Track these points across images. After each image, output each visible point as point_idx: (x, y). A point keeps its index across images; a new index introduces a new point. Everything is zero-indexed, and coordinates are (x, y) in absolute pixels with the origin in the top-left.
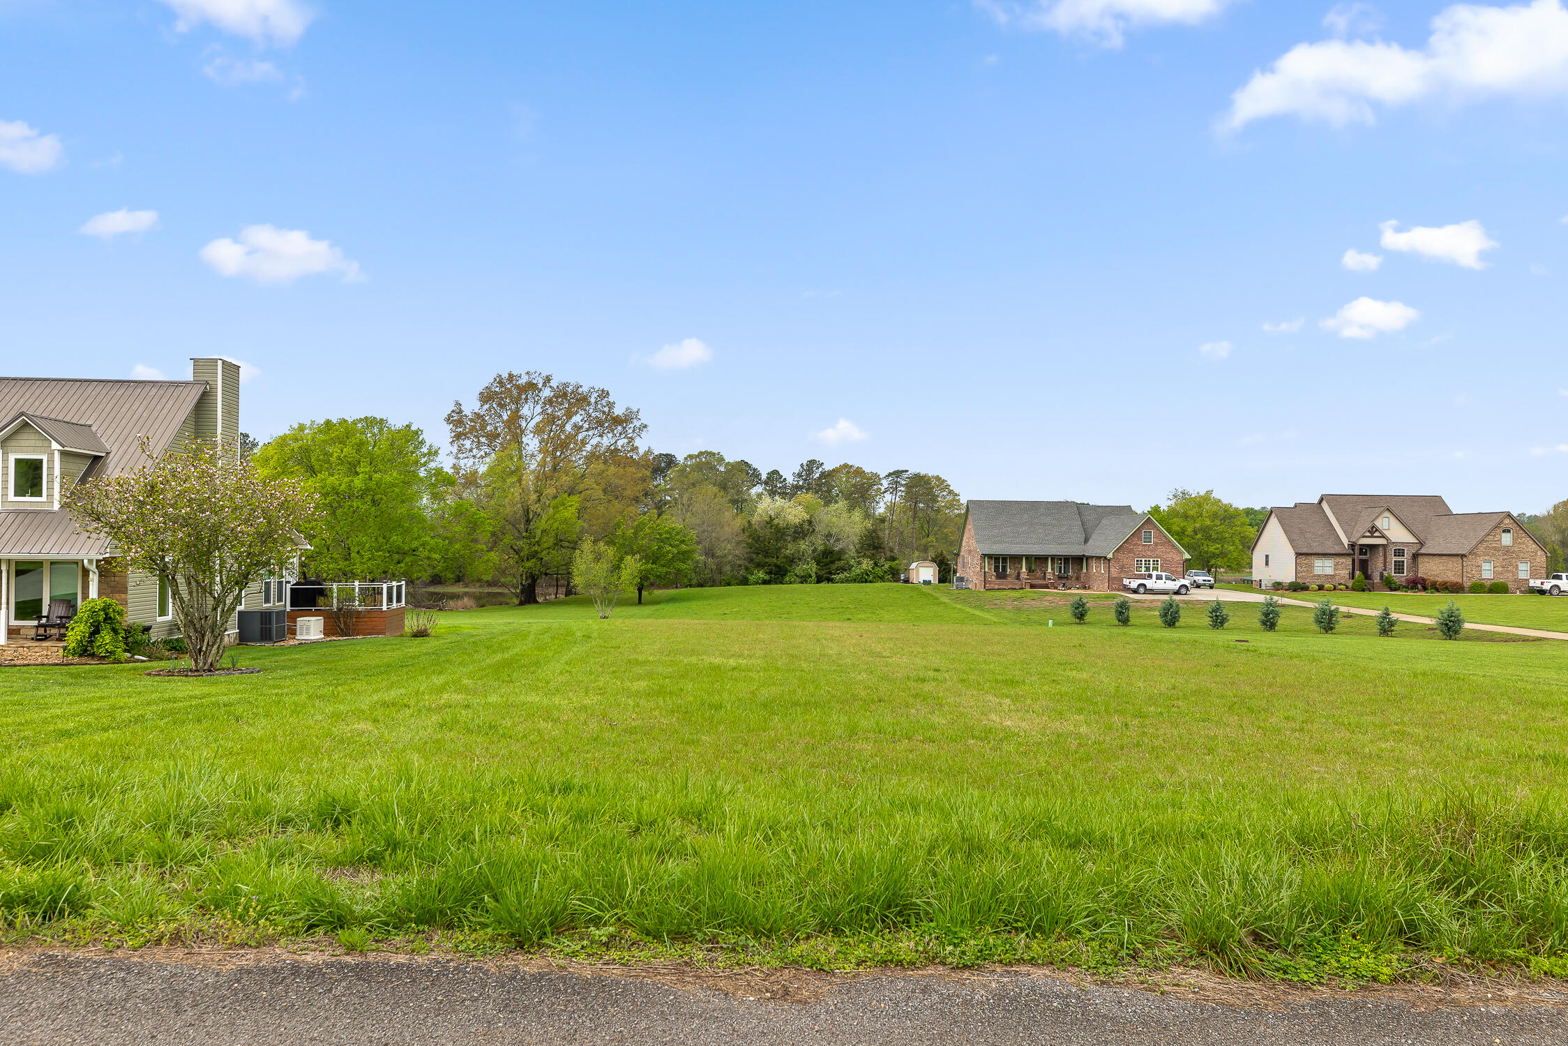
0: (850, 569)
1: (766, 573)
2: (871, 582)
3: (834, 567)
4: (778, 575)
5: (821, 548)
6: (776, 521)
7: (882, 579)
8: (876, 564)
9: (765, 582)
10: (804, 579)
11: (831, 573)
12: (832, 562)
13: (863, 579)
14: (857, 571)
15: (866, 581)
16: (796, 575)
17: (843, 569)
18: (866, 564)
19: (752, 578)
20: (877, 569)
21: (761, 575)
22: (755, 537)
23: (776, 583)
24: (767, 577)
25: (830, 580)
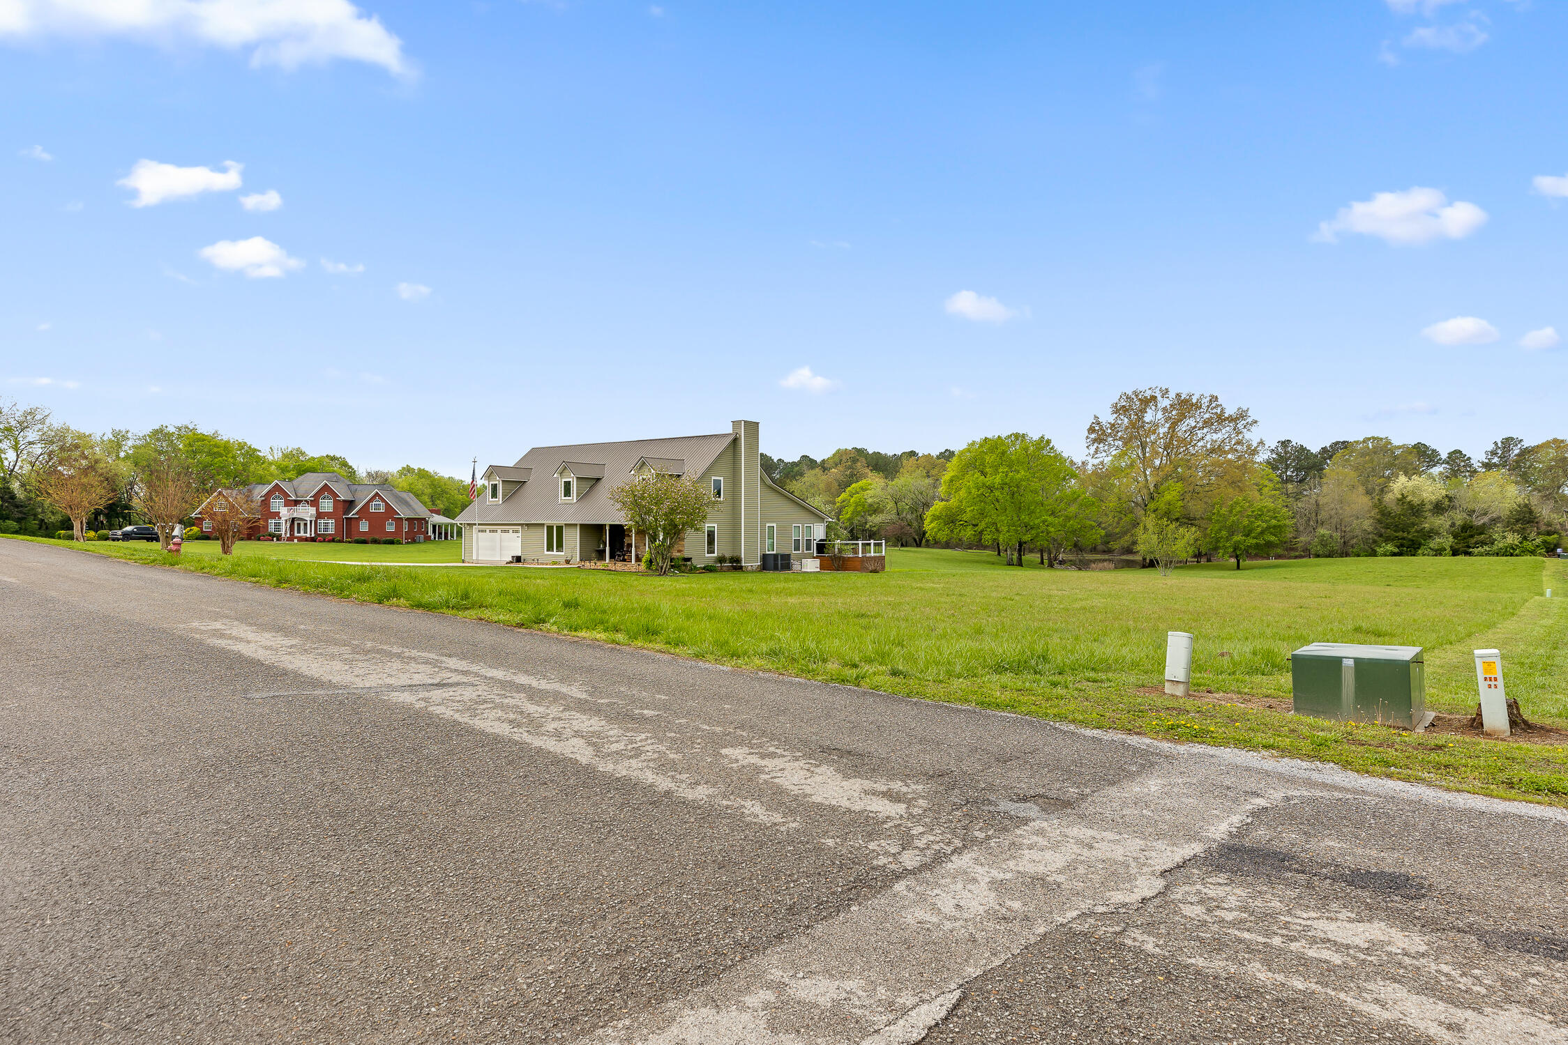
0: (1493, 544)
1: (1396, 546)
2: (1517, 555)
3: (1473, 541)
4: (1409, 546)
5: (1459, 523)
6: (1409, 498)
7: (1533, 553)
8: (1525, 538)
9: (1394, 554)
10: (1439, 552)
11: (1470, 547)
12: (1472, 536)
13: (1509, 552)
14: (1500, 545)
15: (1512, 555)
16: (1430, 548)
17: (1483, 543)
18: (1512, 539)
19: (1380, 550)
20: (1525, 543)
21: (1390, 547)
22: (1384, 513)
23: (1408, 555)
24: (1396, 550)
25: (1469, 554)
